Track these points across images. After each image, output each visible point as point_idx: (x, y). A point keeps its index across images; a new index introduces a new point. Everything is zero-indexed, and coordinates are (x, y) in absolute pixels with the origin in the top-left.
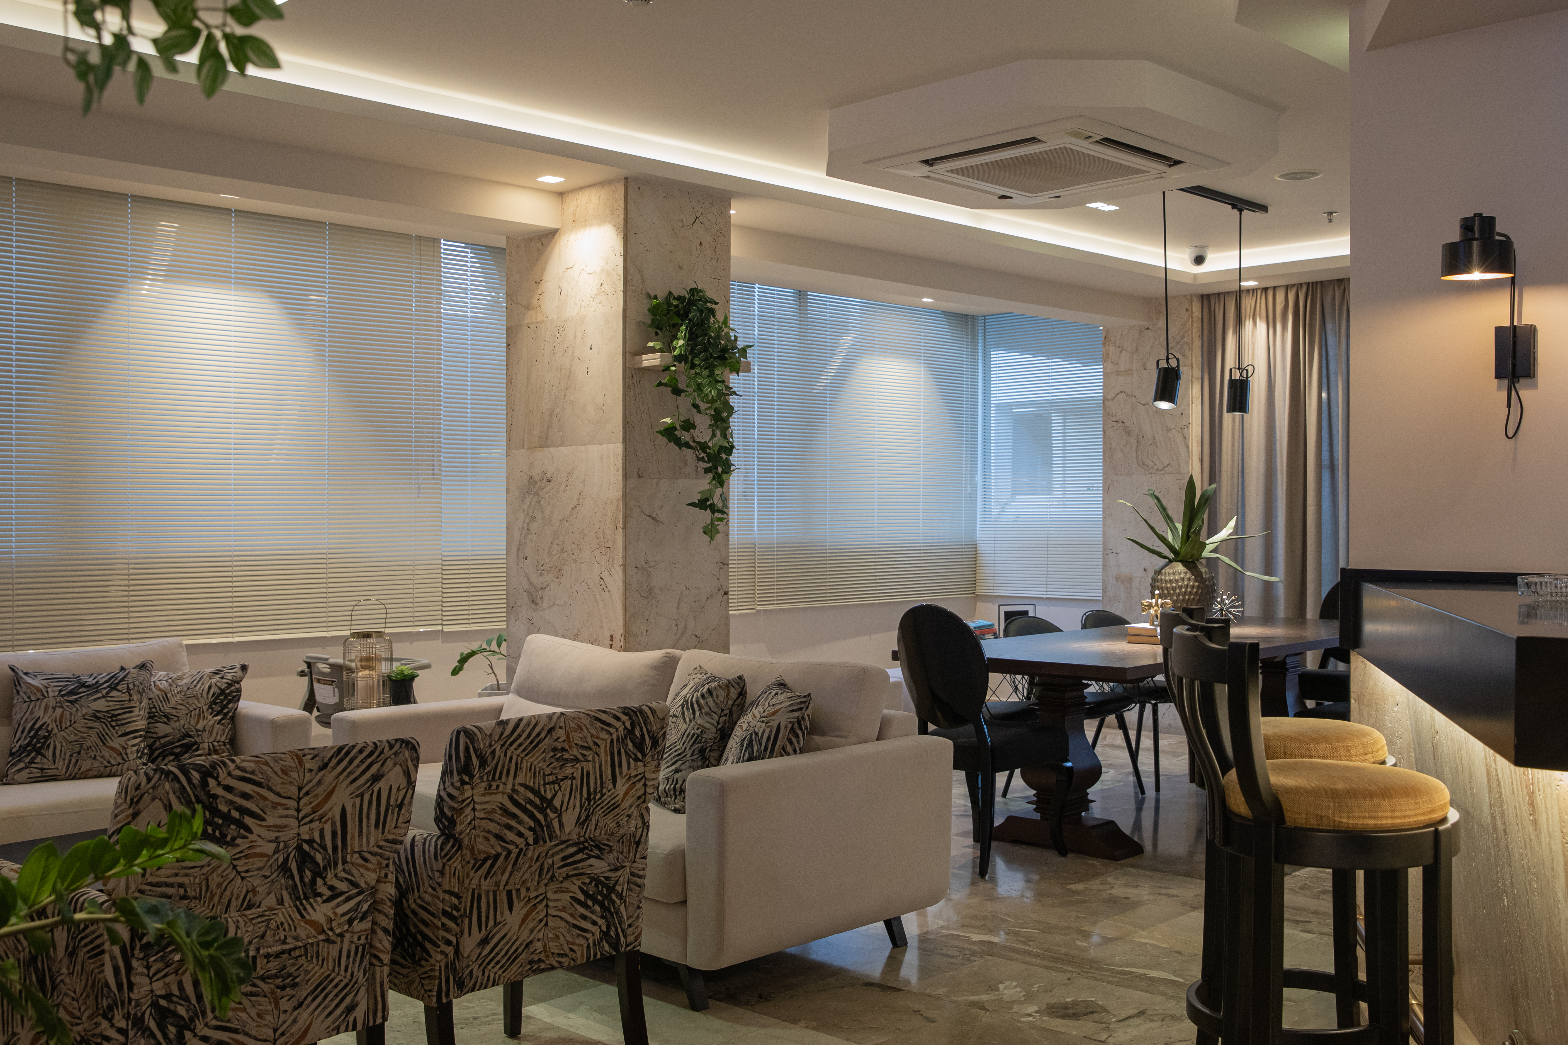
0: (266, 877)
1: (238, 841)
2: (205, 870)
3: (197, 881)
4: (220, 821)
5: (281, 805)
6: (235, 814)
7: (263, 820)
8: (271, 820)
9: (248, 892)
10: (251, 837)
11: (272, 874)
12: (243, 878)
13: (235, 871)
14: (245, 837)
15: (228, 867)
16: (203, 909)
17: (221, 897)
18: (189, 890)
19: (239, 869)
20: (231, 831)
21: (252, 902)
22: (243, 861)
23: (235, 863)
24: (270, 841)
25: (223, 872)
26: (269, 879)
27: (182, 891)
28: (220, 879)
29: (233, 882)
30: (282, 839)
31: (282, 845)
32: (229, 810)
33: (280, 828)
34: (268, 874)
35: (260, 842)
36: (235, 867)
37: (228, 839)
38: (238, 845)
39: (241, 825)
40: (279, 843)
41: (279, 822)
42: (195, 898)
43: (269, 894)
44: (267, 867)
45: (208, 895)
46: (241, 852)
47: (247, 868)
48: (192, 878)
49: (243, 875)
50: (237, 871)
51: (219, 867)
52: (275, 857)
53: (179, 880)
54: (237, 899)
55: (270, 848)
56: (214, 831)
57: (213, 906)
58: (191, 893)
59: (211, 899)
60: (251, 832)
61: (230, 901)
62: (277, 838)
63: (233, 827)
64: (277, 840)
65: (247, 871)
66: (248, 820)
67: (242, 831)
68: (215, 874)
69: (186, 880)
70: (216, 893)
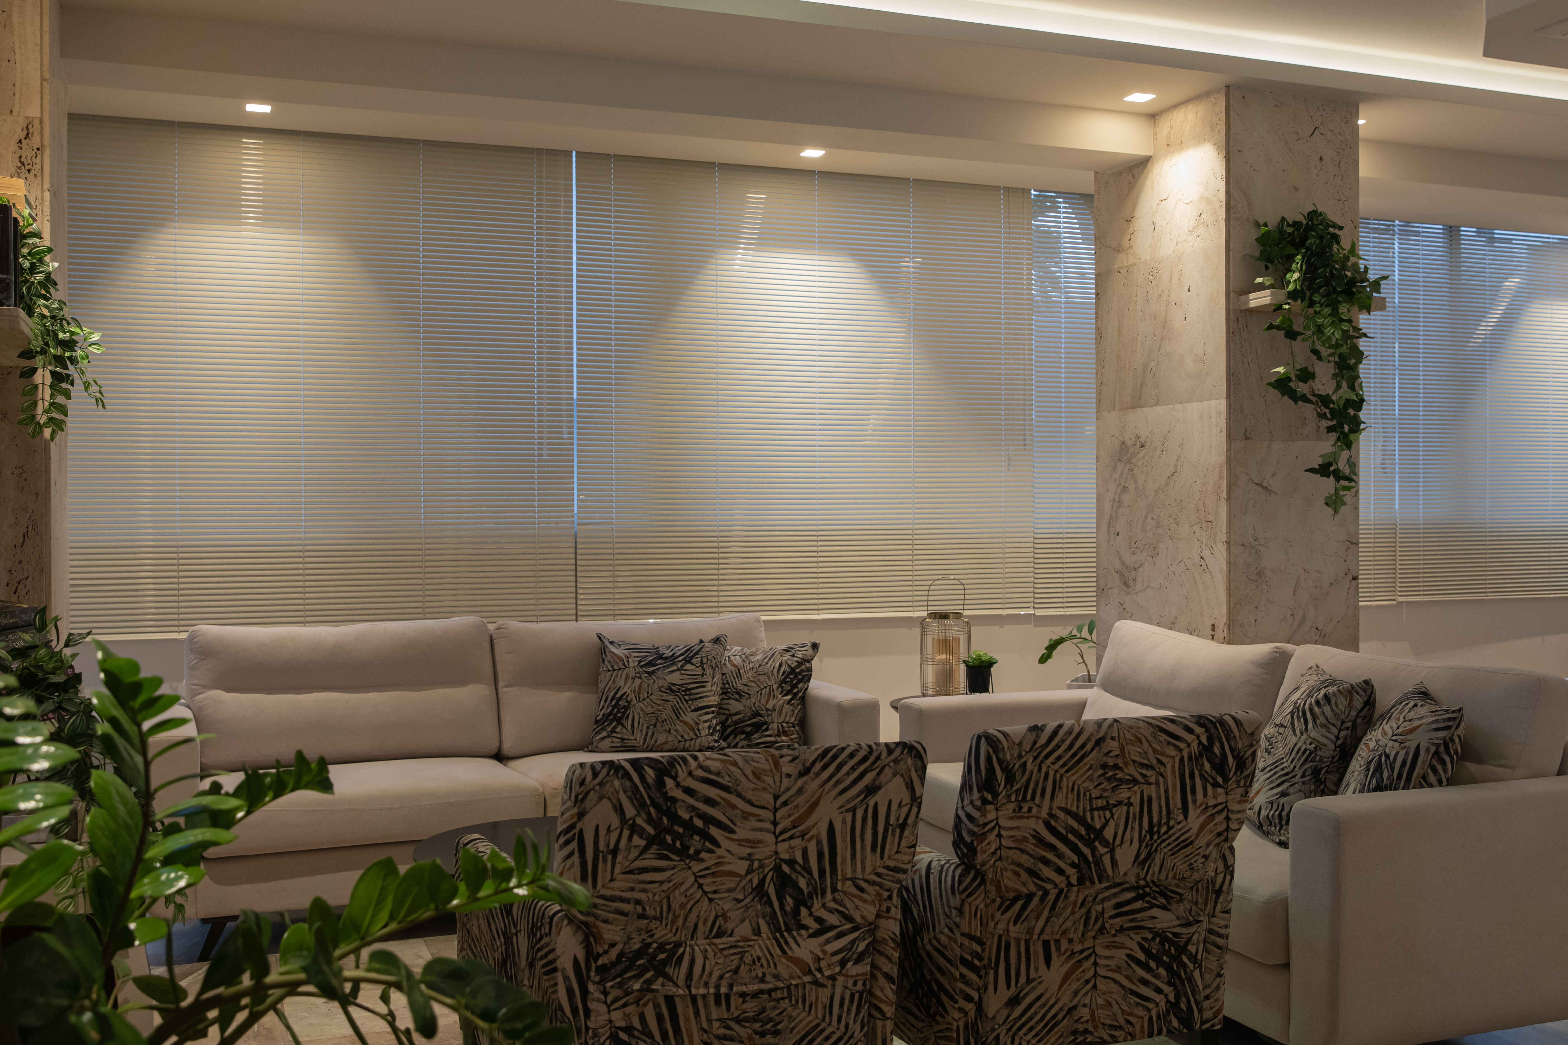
0: (739, 901)
1: (703, 855)
2: (665, 887)
3: (657, 898)
4: (681, 830)
5: (754, 815)
6: (699, 823)
7: (733, 832)
8: (742, 833)
9: (717, 917)
10: (719, 852)
11: (745, 897)
12: (711, 900)
13: (700, 892)
14: (711, 851)
15: (693, 885)
16: (665, 932)
17: (685, 920)
18: (647, 908)
19: (706, 889)
20: (694, 843)
21: (723, 929)
22: (710, 879)
23: (700, 881)
24: (740, 858)
25: (687, 890)
26: (743, 904)
27: (639, 909)
28: (683, 899)
29: (699, 904)
30: (756, 857)
31: (756, 864)
32: (691, 818)
33: (754, 843)
34: (741, 897)
35: (729, 858)
36: (700, 886)
37: (692, 851)
38: (702, 860)
39: (706, 836)
40: (753, 861)
41: (752, 835)
42: (655, 918)
43: (743, 921)
44: (739, 889)
45: (670, 915)
46: (707, 869)
47: (714, 888)
48: (650, 895)
49: (710, 896)
50: (704, 891)
51: (682, 884)
52: (749, 877)
53: (636, 895)
54: (705, 923)
55: (742, 867)
56: (674, 841)
57: (677, 930)
58: (650, 912)
59: (674, 921)
60: (718, 845)
61: (696, 926)
62: (750, 855)
63: (696, 838)
64: (749, 857)
65: (715, 892)
66: (714, 831)
67: (707, 844)
68: (677, 892)
69: (643, 896)
70: (679, 915)
